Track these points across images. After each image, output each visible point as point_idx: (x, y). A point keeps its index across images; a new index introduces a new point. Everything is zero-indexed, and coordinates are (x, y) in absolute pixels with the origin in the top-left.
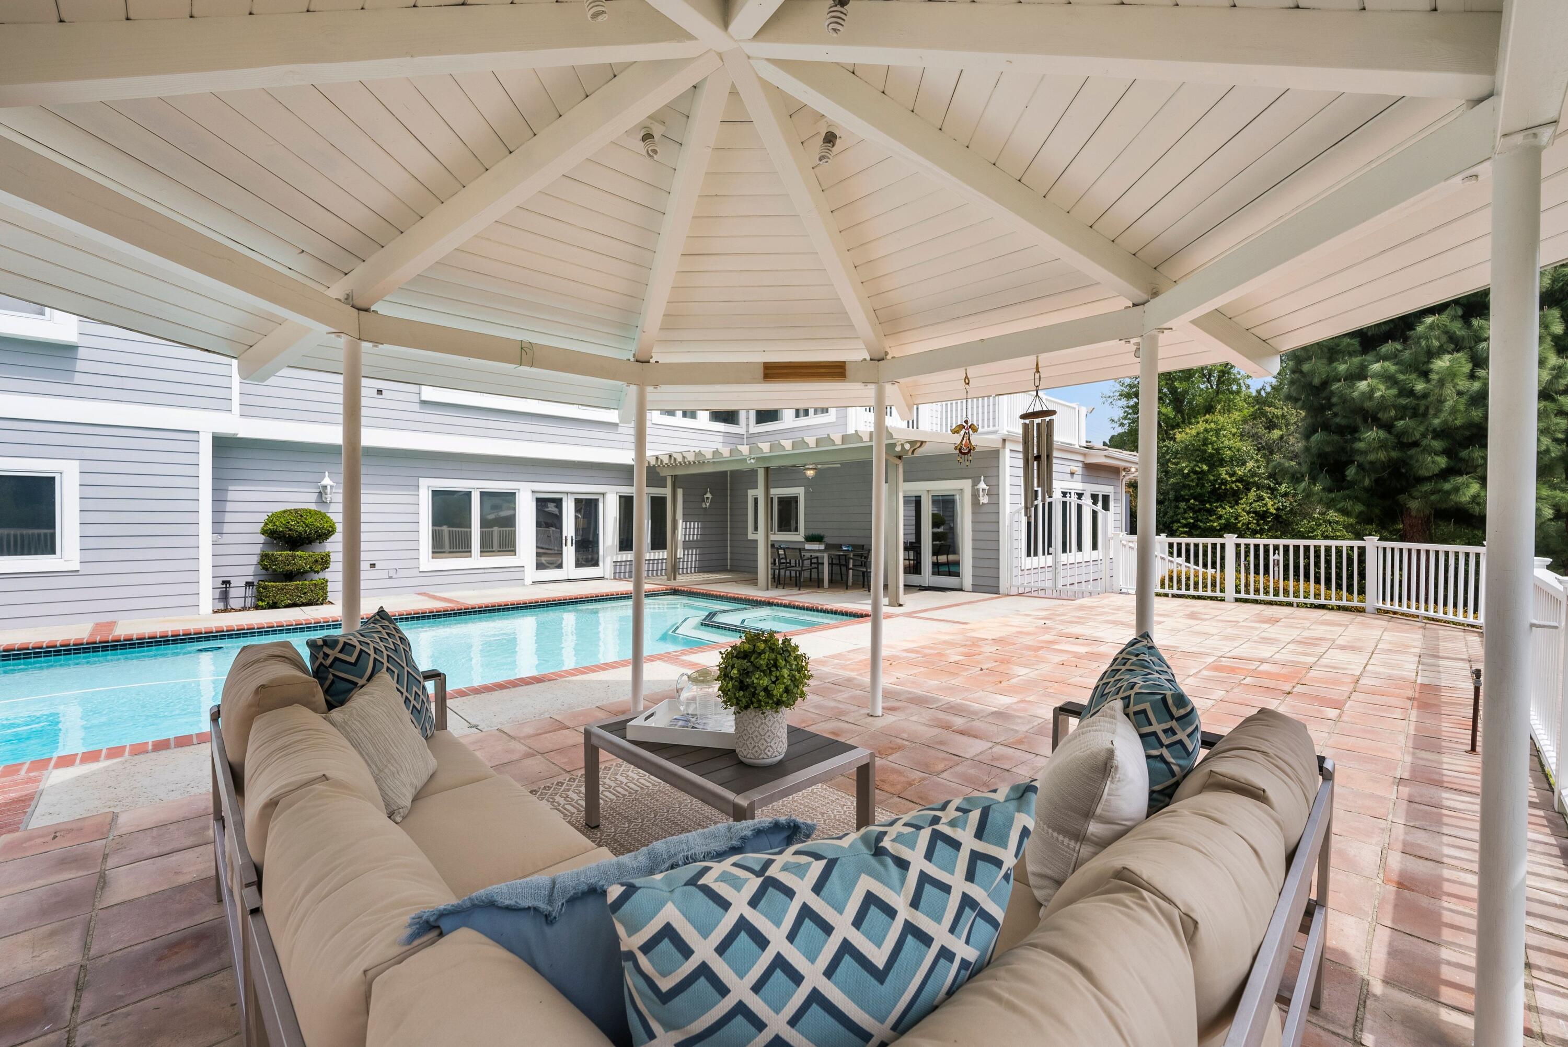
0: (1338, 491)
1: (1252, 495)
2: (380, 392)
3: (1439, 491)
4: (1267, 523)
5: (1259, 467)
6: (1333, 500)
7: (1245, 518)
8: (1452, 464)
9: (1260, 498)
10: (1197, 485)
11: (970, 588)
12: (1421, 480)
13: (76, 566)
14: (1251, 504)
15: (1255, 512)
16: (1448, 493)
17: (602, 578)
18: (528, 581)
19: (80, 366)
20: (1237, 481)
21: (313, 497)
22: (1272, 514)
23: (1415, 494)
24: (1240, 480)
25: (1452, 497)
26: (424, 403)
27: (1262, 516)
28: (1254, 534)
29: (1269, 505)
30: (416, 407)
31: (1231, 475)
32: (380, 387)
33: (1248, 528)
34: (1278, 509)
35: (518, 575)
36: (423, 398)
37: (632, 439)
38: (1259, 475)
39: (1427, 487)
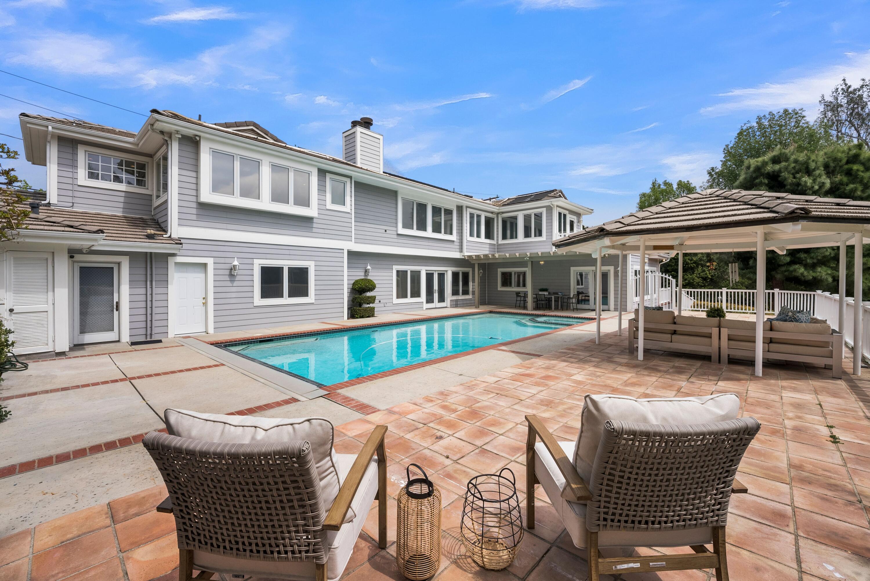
0: (747, 269)
1: (700, 268)
2: (386, 231)
3: (788, 271)
4: (707, 282)
5: (703, 257)
6: (744, 273)
7: (697, 280)
8: (793, 259)
9: (704, 271)
10: (675, 265)
11: (613, 310)
12: (780, 266)
13: (313, 301)
14: (699, 274)
15: (702, 278)
16: (792, 271)
17: (446, 307)
18: (424, 309)
19: (315, 225)
20: (693, 263)
21: (363, 274)
22: (709, 278)
23: (779, 272)
24: (695, 263)
25: (793, 273)
26: (398, 235)
27: (705, 279)
28: (701, 287)
29: (708, 274)
30: (395, 236)
31: (691, 260)
32: (386, 229)
33: (698, 285)
34: (712, 276)
35: (421, 306)
36: (399, 233)
37: (458, 247)
38: (704, 261)
39: (783, 269)
